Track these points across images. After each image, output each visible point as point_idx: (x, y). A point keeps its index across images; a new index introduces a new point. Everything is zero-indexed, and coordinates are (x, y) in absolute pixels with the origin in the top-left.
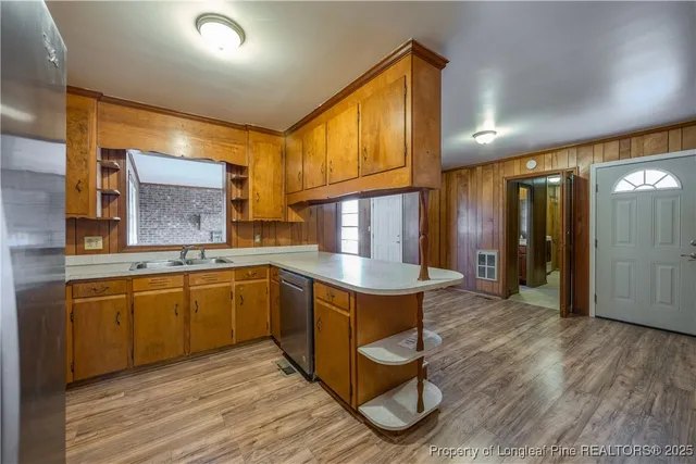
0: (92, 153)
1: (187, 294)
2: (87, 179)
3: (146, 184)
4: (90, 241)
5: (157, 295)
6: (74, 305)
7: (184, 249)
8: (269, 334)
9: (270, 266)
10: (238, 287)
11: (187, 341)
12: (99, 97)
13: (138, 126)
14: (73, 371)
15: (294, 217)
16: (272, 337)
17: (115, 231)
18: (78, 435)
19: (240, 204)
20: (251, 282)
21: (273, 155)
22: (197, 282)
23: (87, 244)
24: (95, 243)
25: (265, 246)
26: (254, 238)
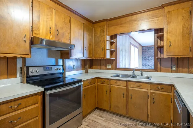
1: (128, 90)
3: (144, 47)
4: (109, 66)
10: (152, 93)
12: (106, 20)
14: (97, 104)
17: (114, 63)
18: (87, 125)
19: (160, 49)
20: (161, 92)
21: (183, 15)
22: (131, 86)
23: (108, 67)
24: (110, 67)
25: (180, 73)
26: (171, 68)
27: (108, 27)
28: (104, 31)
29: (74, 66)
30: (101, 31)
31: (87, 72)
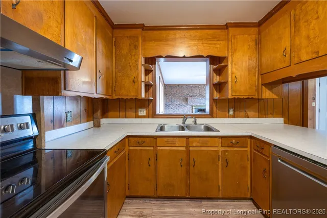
0: (140, 60)
1: (188, 152)
2: (137, 77)
3: (167, 85)
4: (141, 111)
5: (170, 150)
6: (129, 150)
7: (185, 117)
8: (249, 196)
9: (251, 137)
10: (224, 152)
11: (188, 186)
12: (142, 27)
13: (160, 40)
14: (129, 189)
15: (267, 94)
16: (251, 199)
17: (151, 106)
20: (235, 149)
21: (249, 43)
22: (194, 145)
23: (139, 113)
24: (143, 112)
25: (237, 117)
26: (229, 111)
27: (144, 40)
28: (136, 47)
29: (69, 115)
30: (130, 45)
31: (97, 125)
